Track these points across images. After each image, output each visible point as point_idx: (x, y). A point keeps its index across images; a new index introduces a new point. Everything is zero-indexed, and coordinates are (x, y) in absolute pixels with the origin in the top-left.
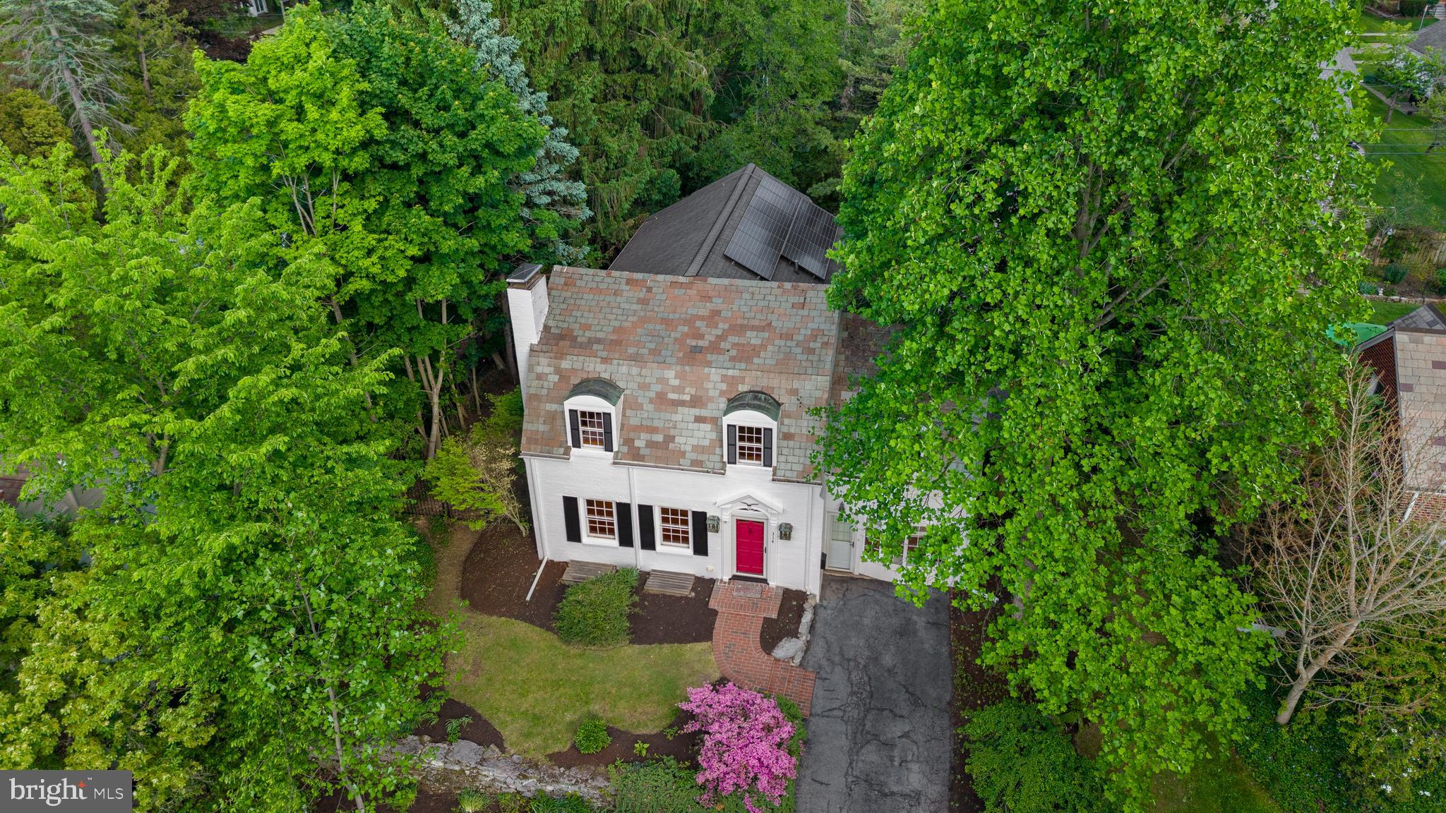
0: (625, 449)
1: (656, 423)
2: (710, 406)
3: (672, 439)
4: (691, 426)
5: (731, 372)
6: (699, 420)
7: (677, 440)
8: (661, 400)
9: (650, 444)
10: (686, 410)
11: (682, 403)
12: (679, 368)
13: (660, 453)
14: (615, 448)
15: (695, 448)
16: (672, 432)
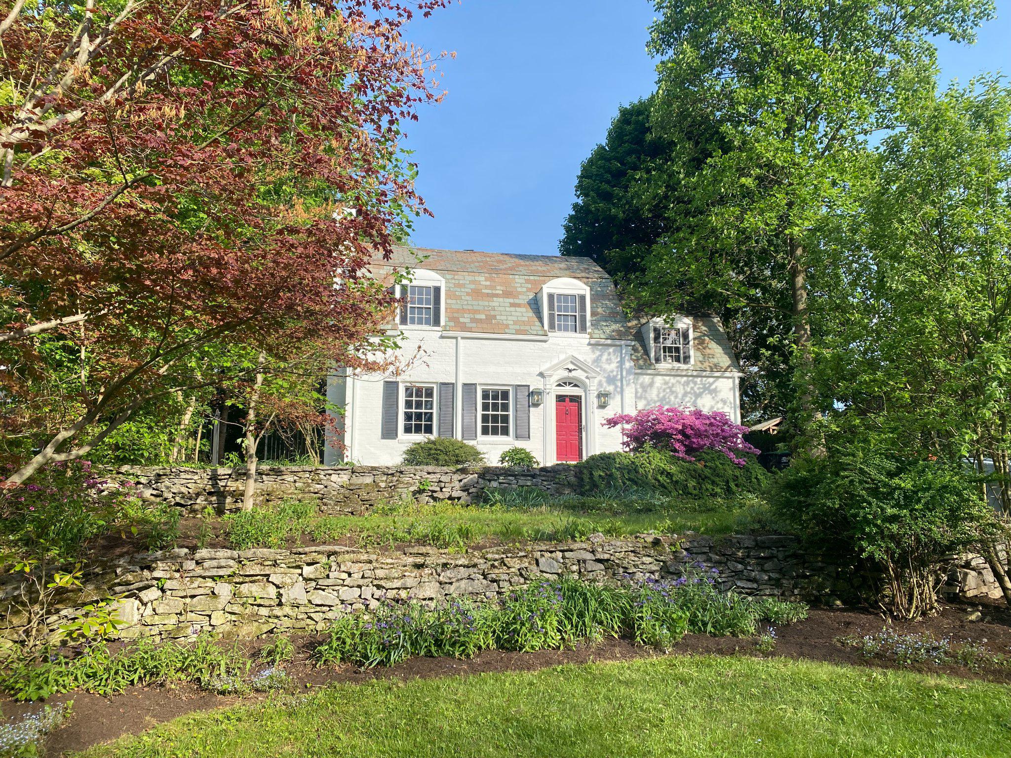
0: (452, 324)
1: (475, 308)
2: (520, 297)
3: (494, 317)
4: (508, 309)
5: (532, 278)
6: (513, 305)
7: (498, 317)
8: (477, 294)
9: (473, 320)
10: (501, 300)
11: (497, 296)
12: (487, 275)
13: (485, 326)
14: (442, 323)
15: (515, 323)
16: (493, 313)
